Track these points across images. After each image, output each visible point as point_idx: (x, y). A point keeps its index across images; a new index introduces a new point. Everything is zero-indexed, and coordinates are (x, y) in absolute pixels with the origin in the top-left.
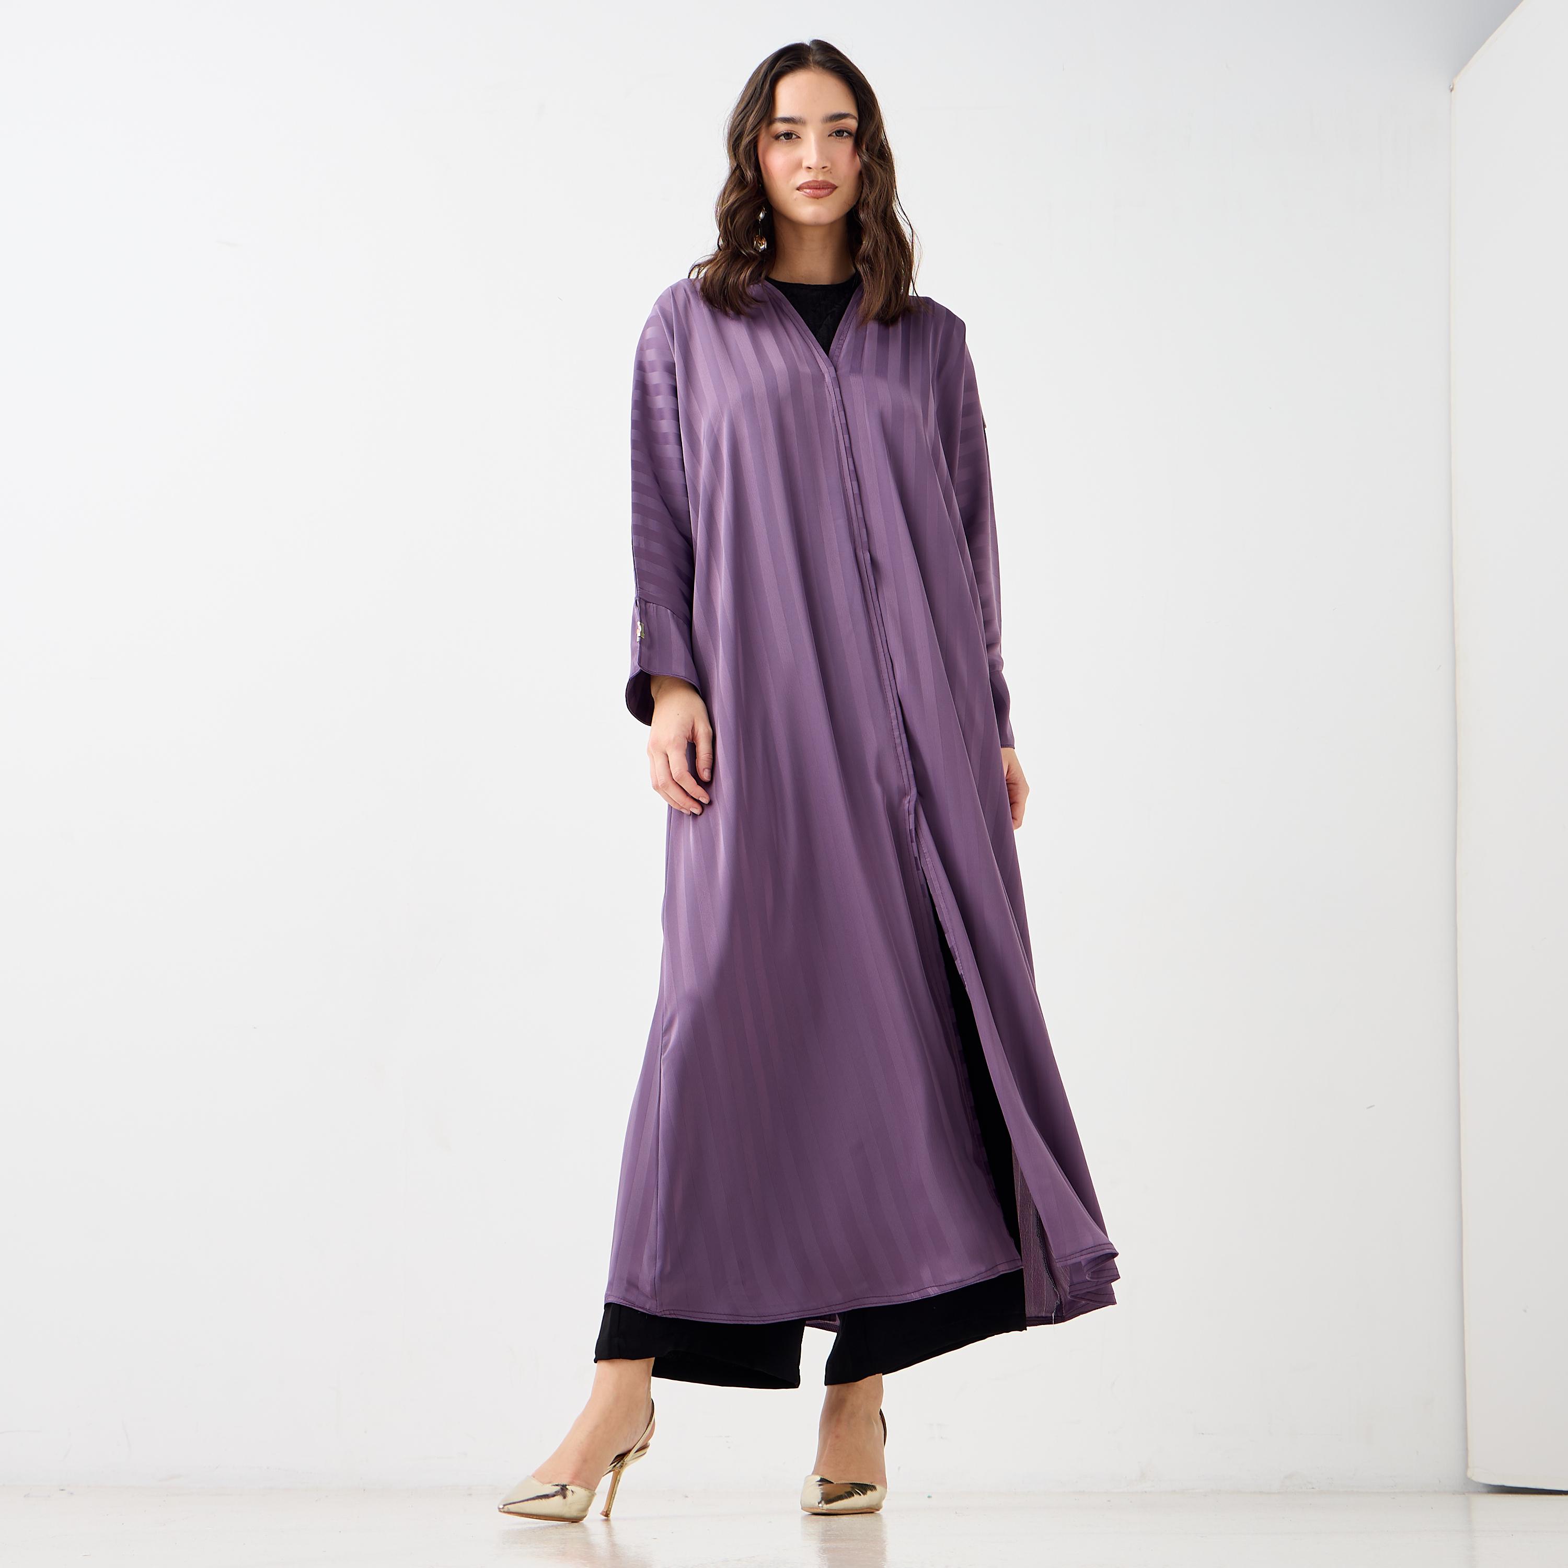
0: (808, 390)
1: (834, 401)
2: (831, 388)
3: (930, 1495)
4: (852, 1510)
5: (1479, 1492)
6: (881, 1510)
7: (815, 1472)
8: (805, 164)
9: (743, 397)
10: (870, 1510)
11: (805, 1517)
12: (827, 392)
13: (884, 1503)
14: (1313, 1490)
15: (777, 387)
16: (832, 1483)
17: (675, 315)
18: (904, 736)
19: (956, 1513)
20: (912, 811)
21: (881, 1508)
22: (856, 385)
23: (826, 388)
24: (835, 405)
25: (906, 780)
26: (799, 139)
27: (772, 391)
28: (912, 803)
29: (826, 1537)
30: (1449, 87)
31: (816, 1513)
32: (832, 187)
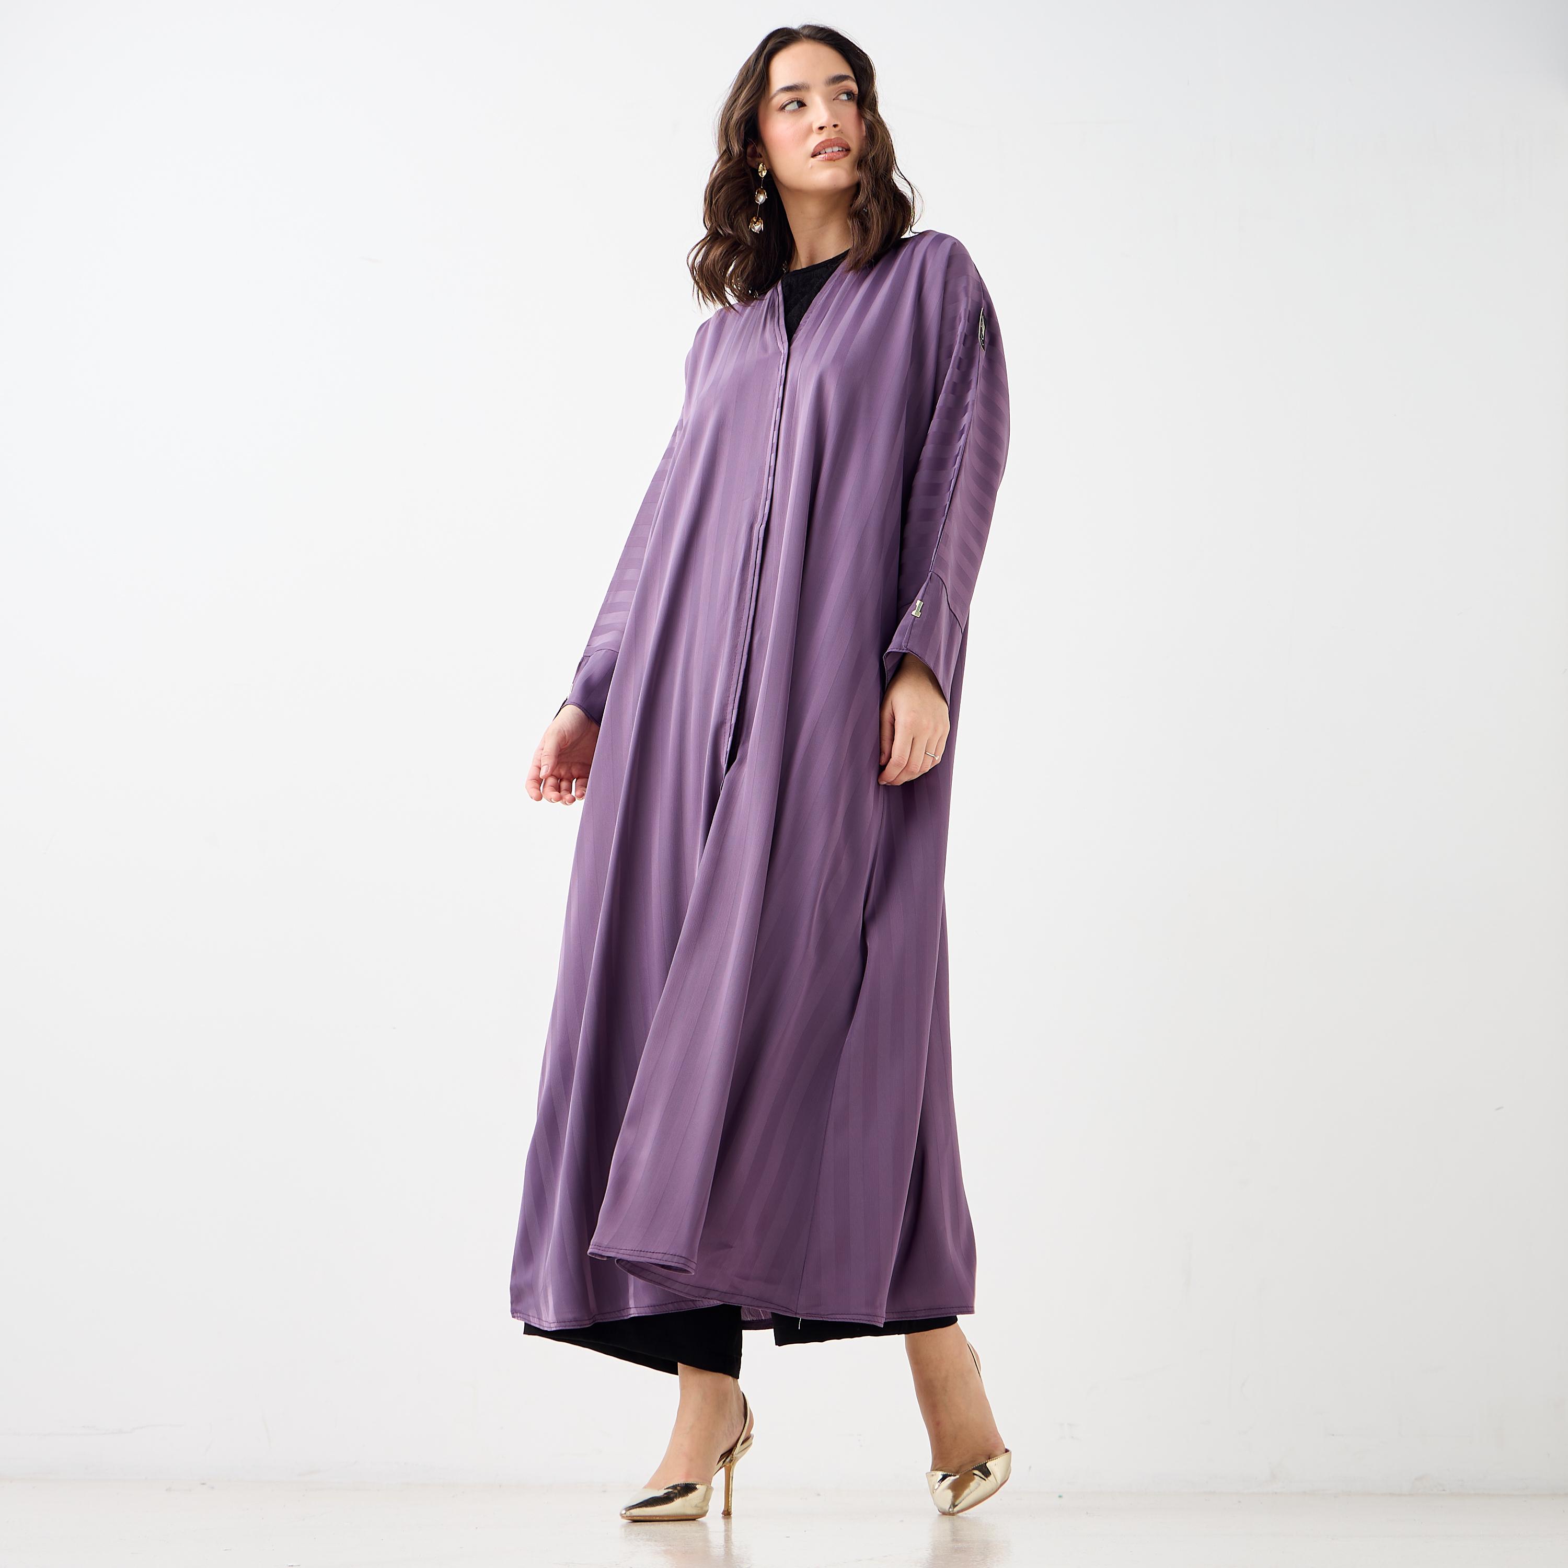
1: (779, 378)
24: (778, 383)
26: (806, 105)
31: (944, 1513)
32: (846, 148)
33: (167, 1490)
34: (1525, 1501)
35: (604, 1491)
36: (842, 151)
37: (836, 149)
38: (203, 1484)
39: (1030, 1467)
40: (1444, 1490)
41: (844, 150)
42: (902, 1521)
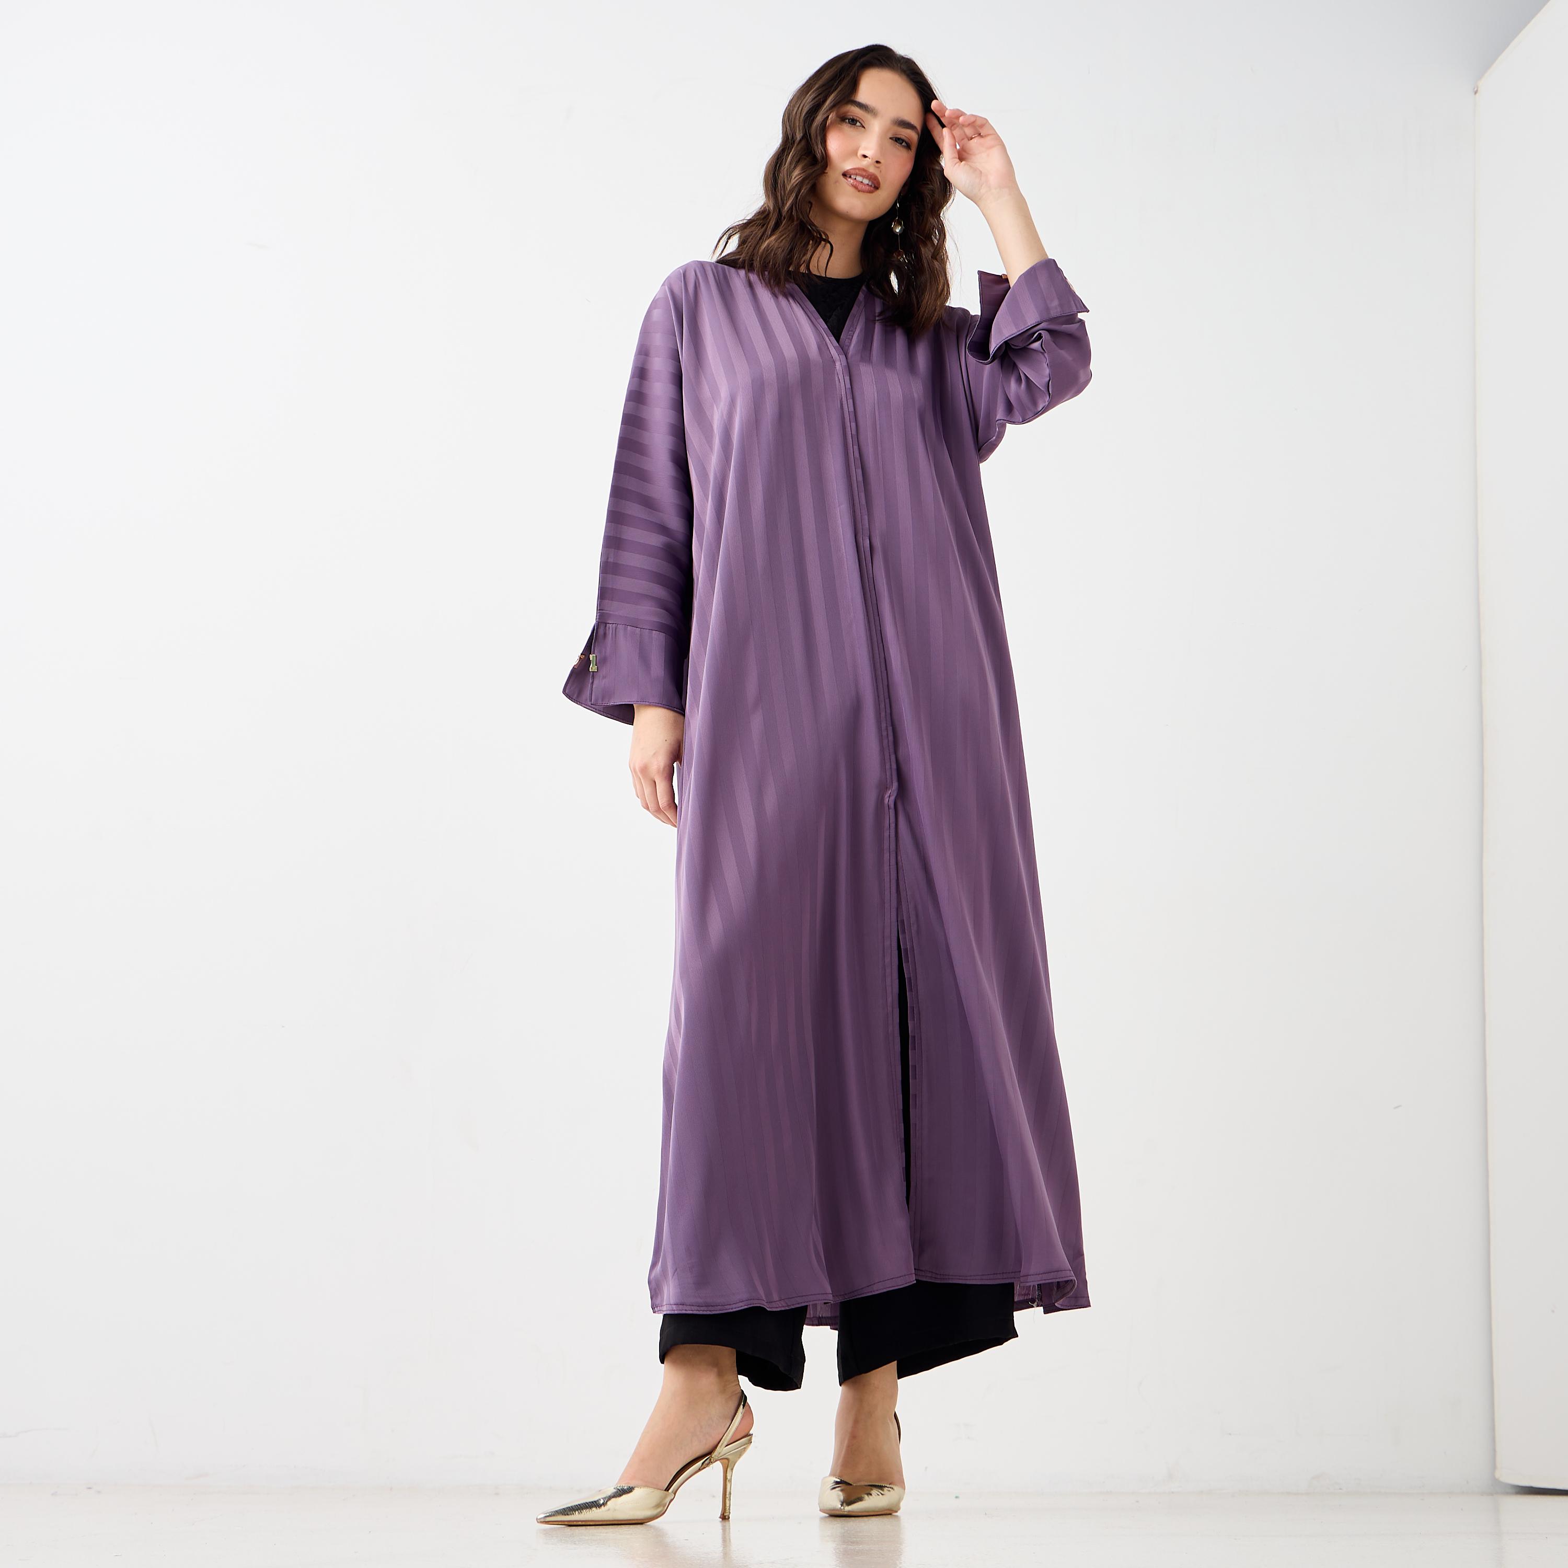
0: (818, 377)
1: (843, 388)
2: (841, 377)
3: (957, 1495)
4: (874, 1511)
5: (1507, 1493)
6: (899, 1512)
7: (832, 1474)
8: (861, 152)
9: (753, 381)
10: (888, 1513)
11: (823, 1519)
12: (837, 379)
13: (902, 1504)
14: (1340, 1490)
15: (787, 374)
16: (851, 1485)
17: (685, 299)
18: (890, 729)
19: (986, 1514)
20: (892, 806)
21: (899, 1509)
22: (867, 374)
23: (836, 375)
24: (843, 393)
25: (888, 774)
26: (863, 129)
27: (782, 377)
28: (893, 798)
29: (847, 1540)
30: (1474, 88)
31: (835, 1515)
32: (876, 185)
33: (53, 1494)
34: (1422, 1499)
35: (497, 1494)
36: (871, 186)
37: (866, 181)
38: (90, 1488)
39: (926, 1468)
40: (1340, 1489)
41: (873, 186)
42: (800, 1523)
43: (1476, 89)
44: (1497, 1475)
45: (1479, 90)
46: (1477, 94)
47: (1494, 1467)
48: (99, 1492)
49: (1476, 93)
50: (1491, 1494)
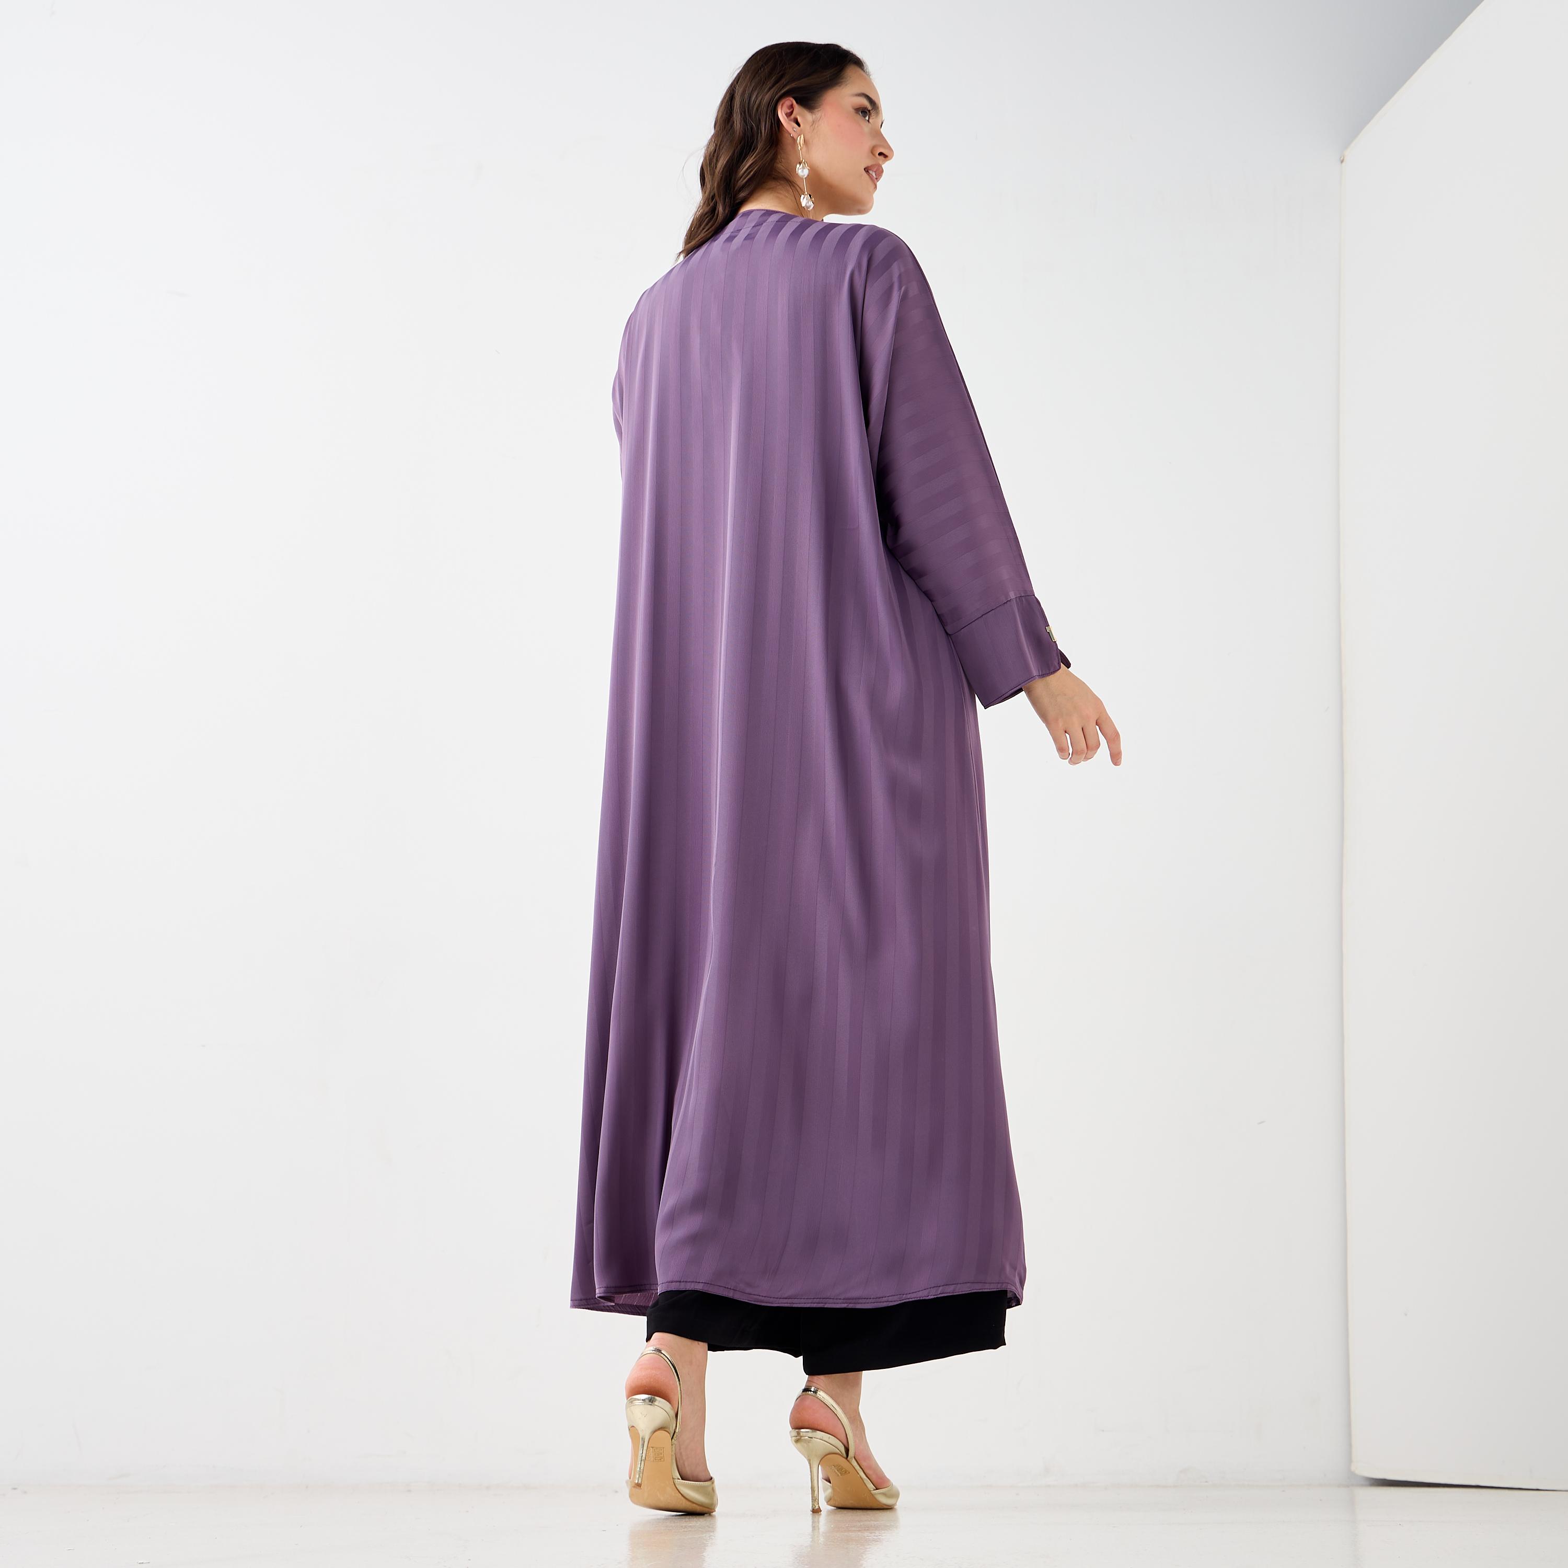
5: (1362, 1485)
30: (1341, 157)
34: (1283, 1491)
35: (409, 1491)
38: (15, 1489)
40: (1206, 1482)
43: (1342, 159)
44: (1353, 1468)
45: (1345, 159)
46: (1344, 164)
47: (1350, 1460)
48: (25, 1492)
49: (1342, 162)
50: (1348, 1486)
